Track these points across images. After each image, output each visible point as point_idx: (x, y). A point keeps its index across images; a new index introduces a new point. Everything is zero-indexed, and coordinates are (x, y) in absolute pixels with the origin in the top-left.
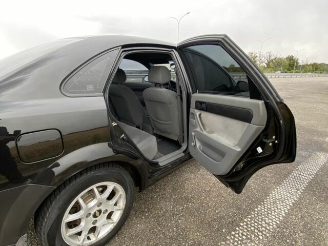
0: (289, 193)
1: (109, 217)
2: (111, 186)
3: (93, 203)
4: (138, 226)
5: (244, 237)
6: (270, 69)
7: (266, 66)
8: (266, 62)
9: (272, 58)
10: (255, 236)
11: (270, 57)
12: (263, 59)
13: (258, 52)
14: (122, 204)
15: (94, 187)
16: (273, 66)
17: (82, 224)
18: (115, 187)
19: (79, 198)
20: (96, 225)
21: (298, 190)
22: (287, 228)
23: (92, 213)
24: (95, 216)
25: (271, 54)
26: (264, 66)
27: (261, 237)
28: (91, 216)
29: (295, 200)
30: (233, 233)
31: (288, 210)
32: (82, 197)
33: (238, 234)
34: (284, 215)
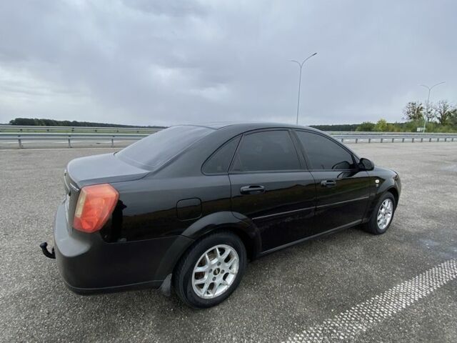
0: (419, 289)
1: (225, 278)
2: (229, 250)
3: (215, 261)
4: (248, 295)
5: (353, 319)
6: (446, 127)
7: (438, 121)
8: (439, 116)
9: (449, 110)
10: (365, 319)
11: (445, 108)
12: (433, 112)
13: (423, 102)
14: (235, 269)
15: (216, 247)
16: (452, 123)
17: (206, 277)
18: (231, 252)
19: (206, 255)
20: (215, 281)
21: (431, 287)
22: (403, 319)
23: (213, 270)
24: (215, 274)
25: (447, 104)
26: (436, 123)
27: (371, 321)
28: (212, 272)
29: (422, 296)
30: (342, 314)
31: (411, 303)
32: (208, 254)
33: (347, 315)
34: (404, 307)
